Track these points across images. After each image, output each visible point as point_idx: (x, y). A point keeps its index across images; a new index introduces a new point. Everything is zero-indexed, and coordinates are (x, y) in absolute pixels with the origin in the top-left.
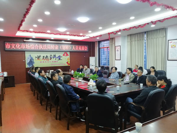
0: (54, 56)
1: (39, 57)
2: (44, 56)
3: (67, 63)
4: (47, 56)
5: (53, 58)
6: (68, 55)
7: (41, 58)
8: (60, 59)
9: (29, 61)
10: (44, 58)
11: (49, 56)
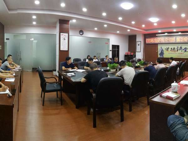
0: (181, 48)
4: (174, 48)
5: (179, 50)
7: (170, 49)
8: (185, 51)
10: (172, 50)
11: (176, 48)
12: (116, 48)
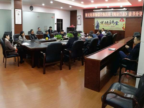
0: (113, 21)
1: (102, 22)
2: (106, 22)
3: (123, 28)
5: (111, 23)
6: (124, 21)
7: (104, 23)
8: (117, 24)
9: (96, 25)
10: (106, 23)
11: (109, 21)
12: (60, 22)
